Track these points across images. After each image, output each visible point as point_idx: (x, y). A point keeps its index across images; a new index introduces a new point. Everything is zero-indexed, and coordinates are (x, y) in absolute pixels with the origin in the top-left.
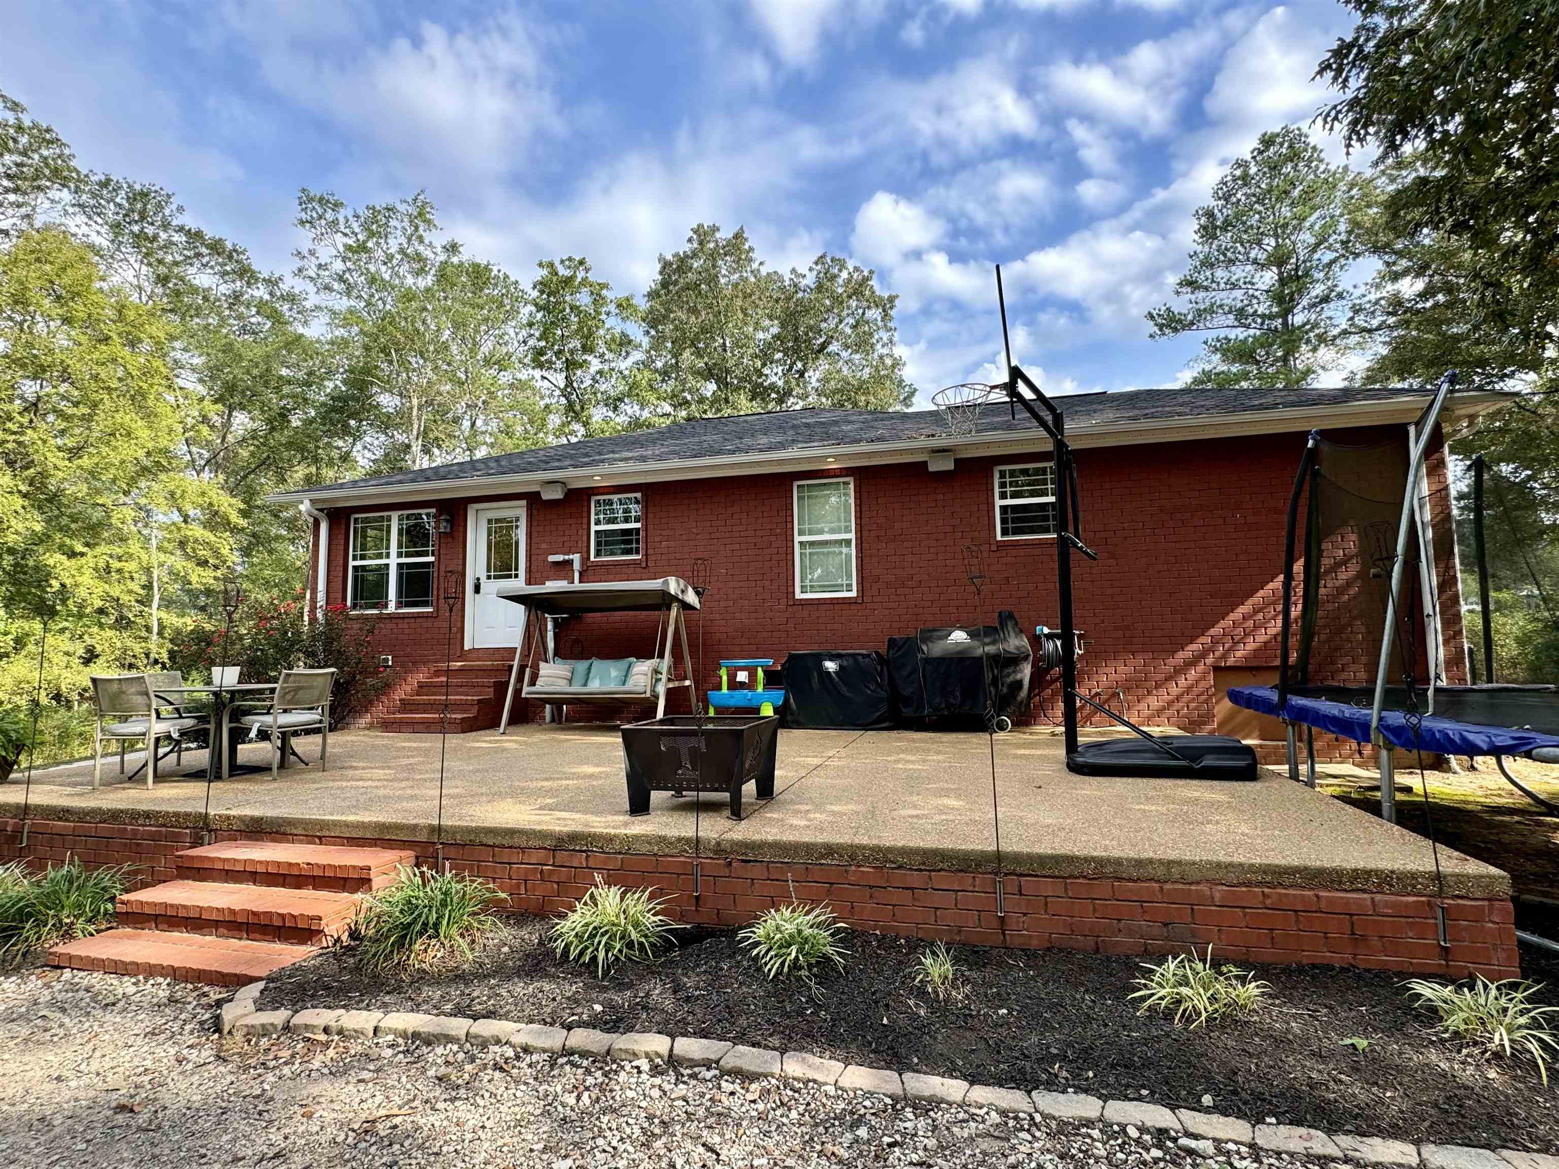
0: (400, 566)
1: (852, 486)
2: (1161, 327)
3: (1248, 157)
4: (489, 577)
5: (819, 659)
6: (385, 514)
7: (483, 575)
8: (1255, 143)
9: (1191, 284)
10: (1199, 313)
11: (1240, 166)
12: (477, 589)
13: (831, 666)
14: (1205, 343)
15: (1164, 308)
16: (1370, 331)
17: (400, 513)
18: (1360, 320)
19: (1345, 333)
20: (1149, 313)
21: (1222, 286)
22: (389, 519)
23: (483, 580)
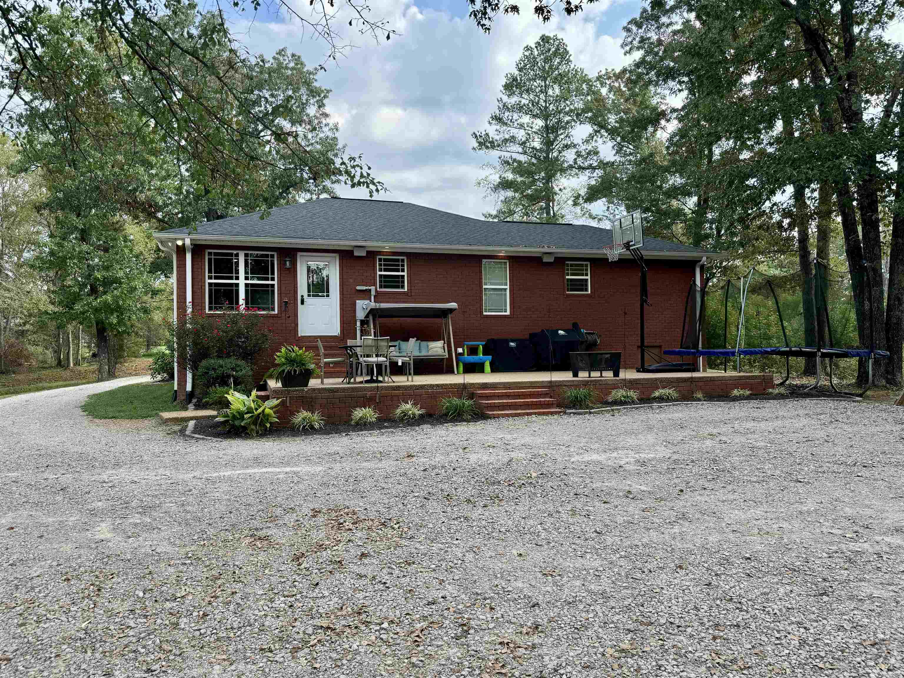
0: (247, 285)
1: (508, 264)
2: (480, 144)
3: (533, 46)
4: (309, 296)
5: (507, 341)
6: (235, 252)
7: (305, 294)
8: (537, 39)
9: (498, 119)
10: (506, 141)
11: (528, 50)
12: (302, 302)
13: (512, 344)
14: (500, 158)
15: (484, 133)
16: (584, 168)
17: (246, 252)
18: (580, 161)
19: (571, 167)
20: (474, 133)
21: (516, 125)
22: (237, 255)
23: (306, 297)
